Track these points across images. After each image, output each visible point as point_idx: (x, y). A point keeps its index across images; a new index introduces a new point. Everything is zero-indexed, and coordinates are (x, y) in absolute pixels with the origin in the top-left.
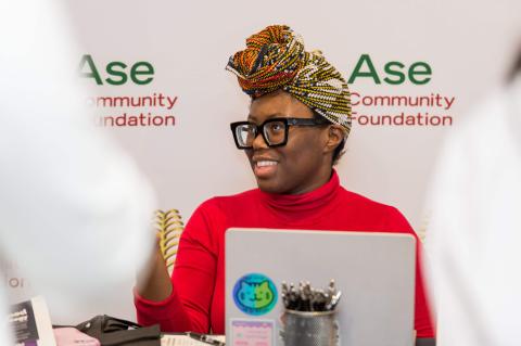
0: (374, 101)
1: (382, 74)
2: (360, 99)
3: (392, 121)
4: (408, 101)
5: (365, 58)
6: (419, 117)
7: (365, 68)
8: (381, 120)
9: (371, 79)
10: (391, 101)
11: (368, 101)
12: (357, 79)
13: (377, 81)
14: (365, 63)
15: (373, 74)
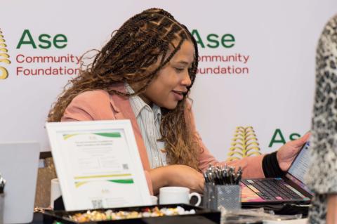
0: (33, 59)
1: (37, 42)
2: (25, 59)
3: (44, 72)
4: (53, 59)
5: (27, 32)
6: (61, 69)
7: (27, 39)
8: (37, 72)
9: (31, 45)
10: (43, 59)
11: (29, 60)
12: (22, 45)
13: (35, 47)
14: (27, 35)
15: (32, 42)
